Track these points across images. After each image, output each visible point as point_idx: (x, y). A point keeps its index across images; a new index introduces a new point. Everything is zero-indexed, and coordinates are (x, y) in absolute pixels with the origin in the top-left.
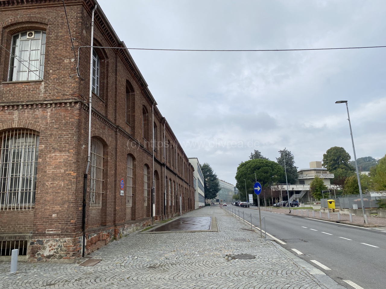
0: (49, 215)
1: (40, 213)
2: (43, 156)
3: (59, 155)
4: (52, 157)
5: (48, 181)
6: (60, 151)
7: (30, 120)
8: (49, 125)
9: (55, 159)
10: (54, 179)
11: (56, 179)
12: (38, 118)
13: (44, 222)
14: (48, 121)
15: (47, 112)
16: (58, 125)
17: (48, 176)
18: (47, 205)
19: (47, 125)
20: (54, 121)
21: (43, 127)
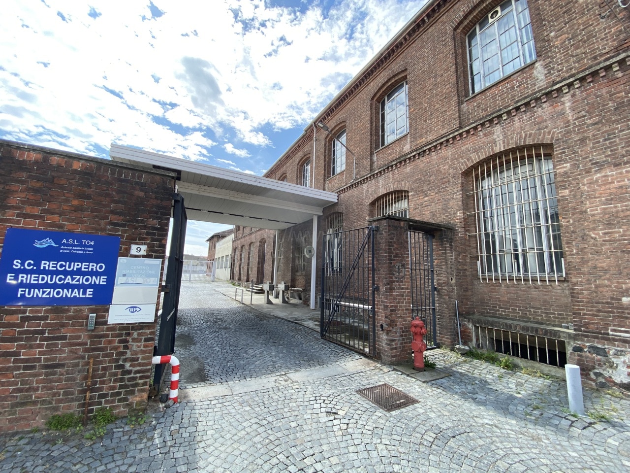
0: (612, 299)
1: (585, 293)
2: (570, 184)
3: (614, 173)
4: (597, 181)
5: (594, 229)
6: (617, 165)
7: (528, 131)
8: (575, 123)
9: (605, 185)
10: (613, 224)
11: (618, 223)
12: (545, 121)
13: (599, 311)
14: (570, 118)
15: (563, 103)
16: (597, 116)
17: (592, 219)
18: (602, 278)
19: (569, 126)
20: (583, 113)
21: (558, 133)
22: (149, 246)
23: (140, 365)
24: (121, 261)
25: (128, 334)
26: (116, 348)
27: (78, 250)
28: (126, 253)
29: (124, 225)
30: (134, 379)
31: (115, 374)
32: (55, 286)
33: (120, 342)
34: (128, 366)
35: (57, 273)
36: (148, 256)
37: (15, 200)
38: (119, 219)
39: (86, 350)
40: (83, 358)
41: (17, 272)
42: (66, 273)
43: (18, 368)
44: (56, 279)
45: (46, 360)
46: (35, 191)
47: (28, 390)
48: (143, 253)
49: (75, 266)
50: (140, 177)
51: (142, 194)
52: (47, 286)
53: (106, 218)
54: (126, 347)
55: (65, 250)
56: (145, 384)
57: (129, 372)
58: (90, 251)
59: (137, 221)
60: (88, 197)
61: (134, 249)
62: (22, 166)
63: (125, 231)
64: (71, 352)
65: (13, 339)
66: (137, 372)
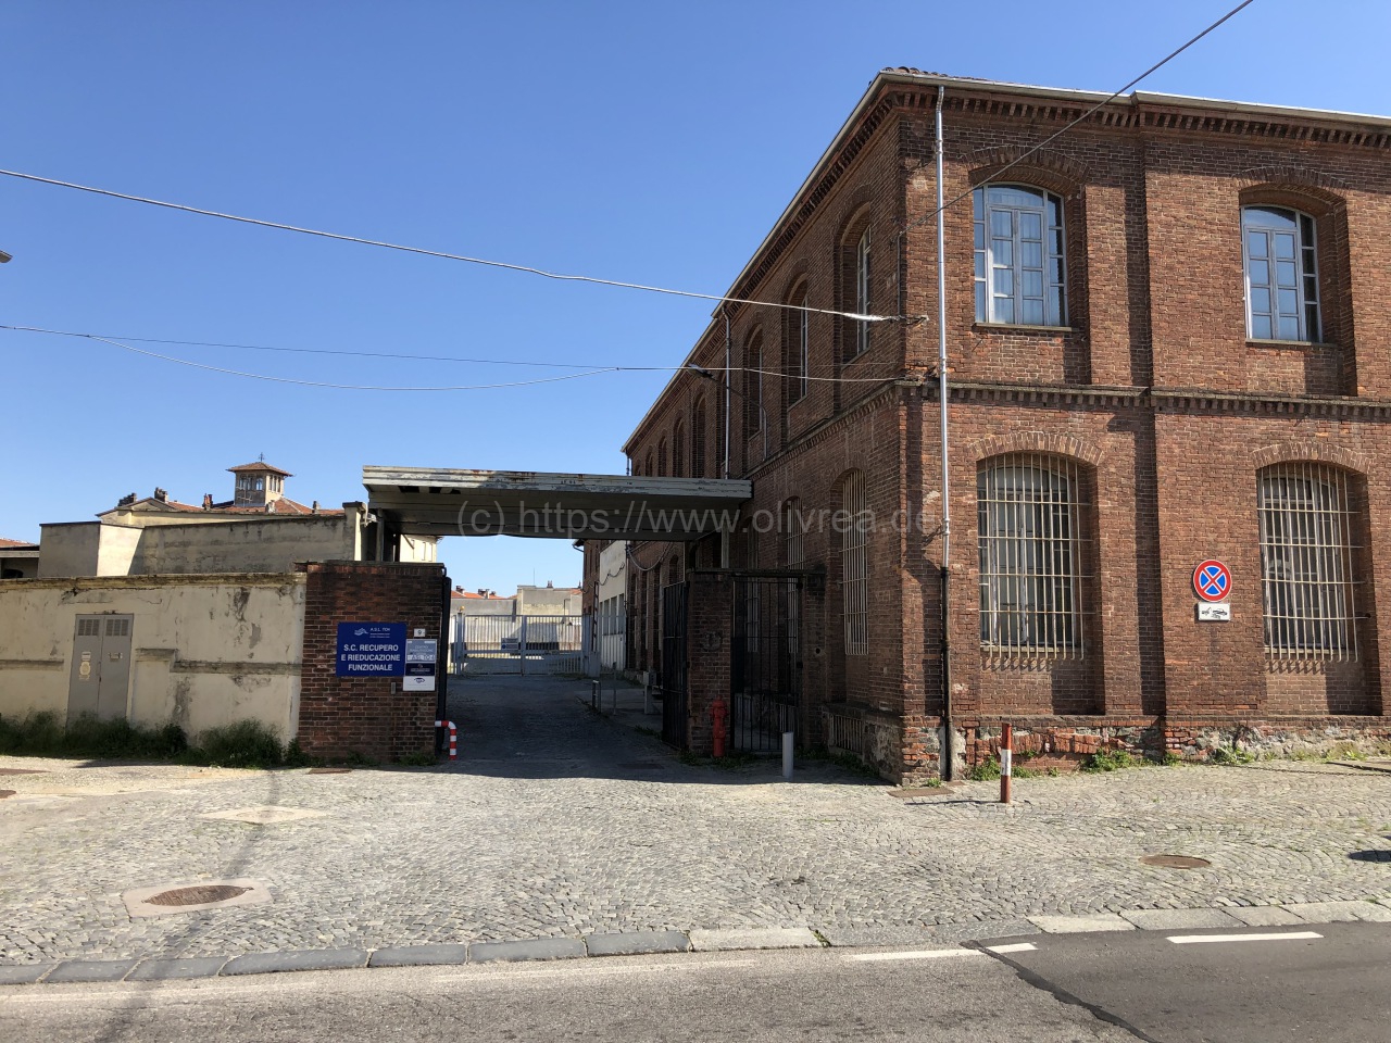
0: (881, 669)
1: (873, 663)
5: (877, 589)
7: (858, 449)
10: (882, 585)
11: (884, 583)
12: (864, 441)
13: (877, 683)
14: (873, 446)
16: (881, 451)
18: (878, 645)
19: (872, 456)
20: (877, 444)
21: (868, 462)
22: (427, 629)
23: (426, 723)
24: (409, 642)
25: (417, 699)
26: (410, 709)
27: (381, 636)
28: (412, 636)
29: (407, 614)
30: (423, 734)
31: (411, 729)
32: (369, 662)
33: (412, 705)
34: (418, 723)
35: (369, 653)
36: (427, 637)
37: (340, 603)
38: (404, 609)
39: (391, 709)
40: (389, 714)
41: (347, 653)
42: (375, 653)
43: (352, 719)
44: (369, 657)
45: (368, 714)
46: (352, 594)
47: (359, 734)
48: (423, 635)
49: (380, 647)
50: (416, 572)
51: (419, 586)
52: (364, 662)
53: (395, 609)
54: (416, 709)
55: (373, 636)
56: (431, 739)
57: (420, 728)
58: (387, 636)
59: (417, 609)
60: (382, 594)
61: (416, 633)
62: (341, 577)
63: (409, 619)
64: (382, 709)
65: (347, 699)
66: (425, 729)
